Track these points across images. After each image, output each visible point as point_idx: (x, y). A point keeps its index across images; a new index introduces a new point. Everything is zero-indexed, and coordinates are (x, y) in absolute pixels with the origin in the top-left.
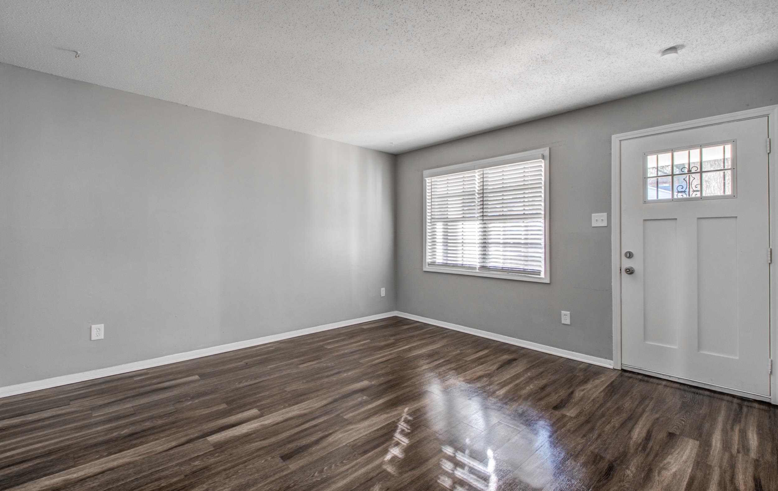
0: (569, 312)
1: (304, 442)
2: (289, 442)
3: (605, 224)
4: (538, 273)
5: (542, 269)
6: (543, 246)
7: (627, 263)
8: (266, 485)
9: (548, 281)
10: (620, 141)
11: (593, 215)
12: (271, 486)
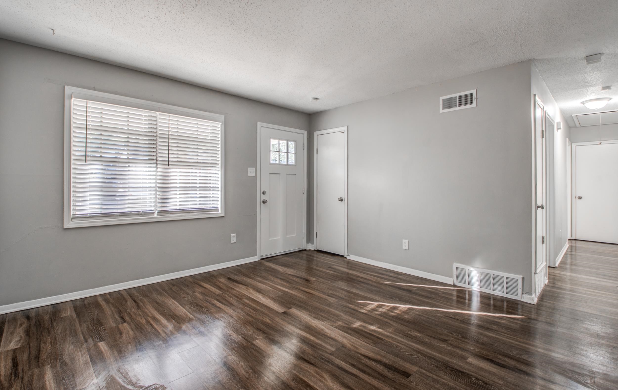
0: (235, 234)
1: (380, 368)
2: (385, 377)
3: (254, 175)
4: (216, 209)
5: (219, 207)
6: (220, 189)
7: (264, 197)
8: (442, 378)
9: (223, 215)
10: (261, 127)
11: (249, 168)
12: (441, 375)
